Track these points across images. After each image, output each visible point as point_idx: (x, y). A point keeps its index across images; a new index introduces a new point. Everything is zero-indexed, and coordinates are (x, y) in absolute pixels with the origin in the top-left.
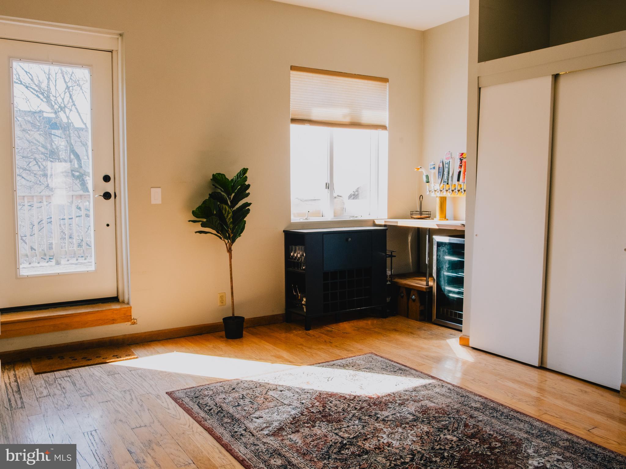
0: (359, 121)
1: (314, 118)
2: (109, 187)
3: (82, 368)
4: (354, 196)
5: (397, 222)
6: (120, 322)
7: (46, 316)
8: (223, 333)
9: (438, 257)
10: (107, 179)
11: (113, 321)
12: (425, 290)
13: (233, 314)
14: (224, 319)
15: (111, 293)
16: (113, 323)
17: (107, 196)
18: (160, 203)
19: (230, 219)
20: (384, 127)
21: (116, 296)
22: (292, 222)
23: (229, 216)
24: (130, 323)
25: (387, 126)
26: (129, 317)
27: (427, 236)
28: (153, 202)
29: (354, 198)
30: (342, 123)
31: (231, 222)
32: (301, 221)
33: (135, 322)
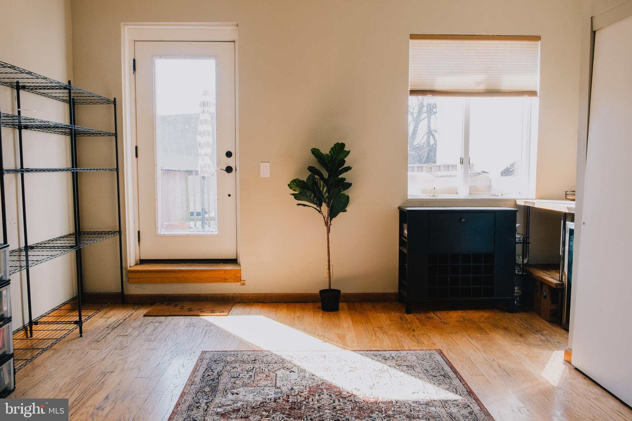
0: (498, 88)
1: (437, 88)
2: (230, 162)
3: (179, 317)
4: (507, 172)
5: (534, 203)
6: (231, 282)
7: (170, 269)
8: (320, 305)
9: (570, 247)
10: (229, 154)
11: (225, 280)
12: (554, 286)
13: (330, 287)
14: (321, 292)
15: (232, 256)
16: (225, 282)
17: (229, 169)
18: (269, 176)
19: (325, 193)
20: (533, 93)
21: (236, 258)
22: (408, 198)
23: (324, 191)
24: (239, 284)
25: (538, 91)
26: (238, 278)
27: (562, 221)
28: (262, 175)
29: (506, 175)
30: (474, 91)
31: (327, 196)
32: (428, 197)
33: (244, 284)
